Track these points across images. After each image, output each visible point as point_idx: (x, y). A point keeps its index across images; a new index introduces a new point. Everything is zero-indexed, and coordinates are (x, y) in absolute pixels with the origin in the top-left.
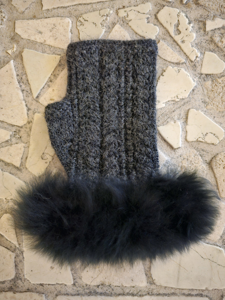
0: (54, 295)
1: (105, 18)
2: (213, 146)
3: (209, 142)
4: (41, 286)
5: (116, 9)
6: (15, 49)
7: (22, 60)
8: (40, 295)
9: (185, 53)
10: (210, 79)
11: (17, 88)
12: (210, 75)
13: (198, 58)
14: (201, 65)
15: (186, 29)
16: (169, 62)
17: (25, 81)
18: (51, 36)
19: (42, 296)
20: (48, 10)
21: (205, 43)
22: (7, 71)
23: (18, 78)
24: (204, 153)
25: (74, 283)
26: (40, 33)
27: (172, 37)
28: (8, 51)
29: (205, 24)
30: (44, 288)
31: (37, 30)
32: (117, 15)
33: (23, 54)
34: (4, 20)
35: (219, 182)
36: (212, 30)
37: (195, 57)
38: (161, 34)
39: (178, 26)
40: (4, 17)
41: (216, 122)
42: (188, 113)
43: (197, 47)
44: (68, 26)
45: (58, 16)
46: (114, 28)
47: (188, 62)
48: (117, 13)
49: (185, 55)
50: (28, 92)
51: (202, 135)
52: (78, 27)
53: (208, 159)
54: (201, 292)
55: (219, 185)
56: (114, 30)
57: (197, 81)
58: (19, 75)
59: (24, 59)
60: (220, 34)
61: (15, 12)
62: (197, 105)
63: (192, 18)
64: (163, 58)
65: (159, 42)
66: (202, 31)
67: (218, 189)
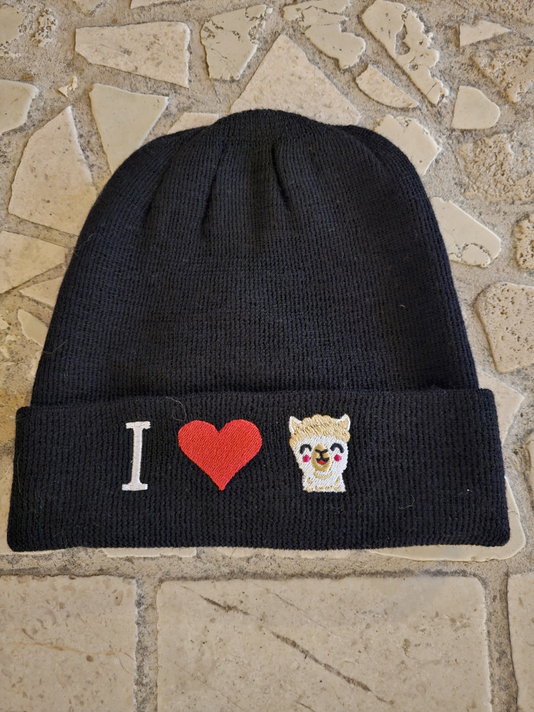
0: (156, 580)
1: (257, 22)
2: (478, 271)
3: (471, 261)
4: (127, 563)
5: (280, 5)
6: (75, 86)
7: (90, 105)
8: (127, 581)
9: (419, 90)
10: (471, 140)
11: (78, 161)
12: (470, 131)
13: (444, 99)
14: (451, 113)
15: (421, 43)
16: (387, 106)
17: (96, 148)
18: (148, 59)
19: (129, 583)
20: (143, 7)
21: (460, 68)
22: (59, 128)
23: (82, 141)
24: (462, 284)
25: (197, 554)
26: (127, 52)
27: (393, 59)
28: (60, 89)
29: (457, 33)
30: (134, 567)
31: (121, 47)
32: (282, 16)
33: (92, 94)
34: (54, 28)
35: (492, 341)
36: (472, 45)
37: (439, 96)
38: (369, 53)
39: (404, 38)
40: (52, 23)
41: (484, 223)
43: (442, 77)
44: (183, 39)
45: (163, 20)
46: (276, 42)
47: (424, 107)
48: (282, 13)
49: (419, 94)
50: (101, 168)
51: (457, 248)
52: (203, 41)
53: (469, 296)
54: (463, 568)
55: (494, 348)
56: (275, 46)
57: (444, 144)
58: (84, 135)
59: (94, 105)
60: (488, 52)
61: (75, 12)
62: (446, 190)
63: (432, 21)
64: (376, 99)
65: (366, 67)
66: (452, 47)
67: (492, 356)
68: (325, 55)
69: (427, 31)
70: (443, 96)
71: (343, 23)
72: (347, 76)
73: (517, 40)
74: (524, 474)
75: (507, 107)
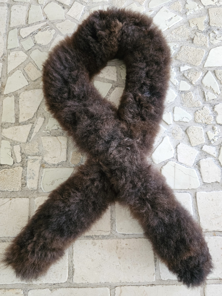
2: (186, 123)
3: (185, 121)
10: (184, 93)
12: (183, 91)
13: (177, 84)
15: (171, 71)
18: (107, 75)
24: (183, 126)
26: (102, 73)
29: (180, 68)
35: (190, 139)
36: (183, 71)
41: (187, 112)
42: (174, 108)
44: (115, 70)
45: (110, 65)
47: (172, 86)
49: (171, 83)
51: (181, 118)
52: (120, 70)
53: (185, 129)
54: (186, 191)
55: (191, 141)
62: (178, 105)
63: (174, 65)
66: (179, 72)
67: (190, 142)
69: (173, 68)
73: (194, 70)
74: (199, 169)
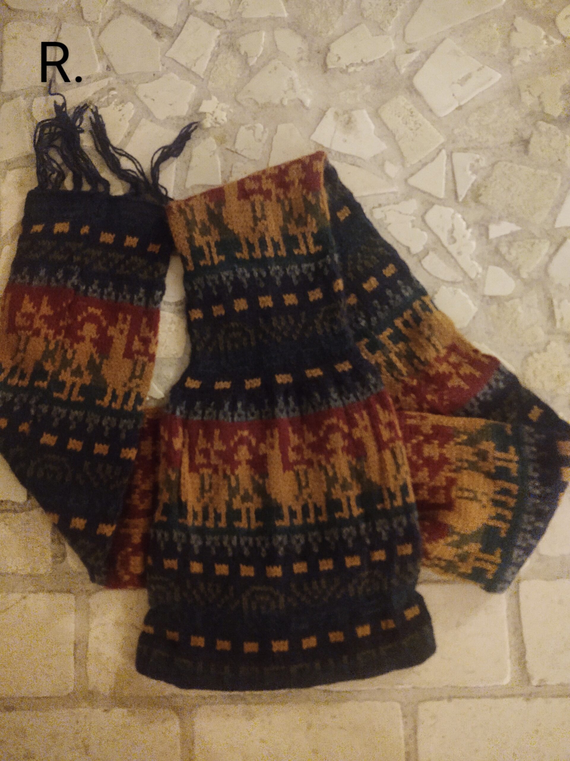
9: (463, 269)
10: (496, 303)
12: (495, 297)
14: (483, 285)
15: (464, 236)
16: (442, 280)
21: (489, 254)
27: (445, 247)
36: (497, 238)
37: (476, 273)
38: (430, 243)
43: (477, 260)
47: (466, 280)
49: (463, 271)
57: (478, 306)
60: (507, 243)
63: (471, 220)
64: (434, 275)
65: (428, 253)
66: (484, 238)
68: (401, 244)
69: (468, 227)
70: (478, 274)
71: (412, 221)
72: (415, 259)
73: (526, 235)
75: (519, 280)
